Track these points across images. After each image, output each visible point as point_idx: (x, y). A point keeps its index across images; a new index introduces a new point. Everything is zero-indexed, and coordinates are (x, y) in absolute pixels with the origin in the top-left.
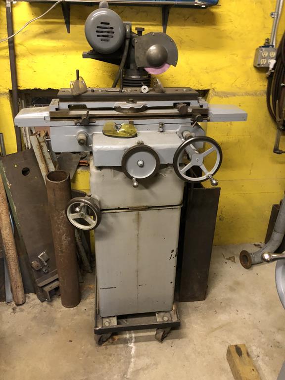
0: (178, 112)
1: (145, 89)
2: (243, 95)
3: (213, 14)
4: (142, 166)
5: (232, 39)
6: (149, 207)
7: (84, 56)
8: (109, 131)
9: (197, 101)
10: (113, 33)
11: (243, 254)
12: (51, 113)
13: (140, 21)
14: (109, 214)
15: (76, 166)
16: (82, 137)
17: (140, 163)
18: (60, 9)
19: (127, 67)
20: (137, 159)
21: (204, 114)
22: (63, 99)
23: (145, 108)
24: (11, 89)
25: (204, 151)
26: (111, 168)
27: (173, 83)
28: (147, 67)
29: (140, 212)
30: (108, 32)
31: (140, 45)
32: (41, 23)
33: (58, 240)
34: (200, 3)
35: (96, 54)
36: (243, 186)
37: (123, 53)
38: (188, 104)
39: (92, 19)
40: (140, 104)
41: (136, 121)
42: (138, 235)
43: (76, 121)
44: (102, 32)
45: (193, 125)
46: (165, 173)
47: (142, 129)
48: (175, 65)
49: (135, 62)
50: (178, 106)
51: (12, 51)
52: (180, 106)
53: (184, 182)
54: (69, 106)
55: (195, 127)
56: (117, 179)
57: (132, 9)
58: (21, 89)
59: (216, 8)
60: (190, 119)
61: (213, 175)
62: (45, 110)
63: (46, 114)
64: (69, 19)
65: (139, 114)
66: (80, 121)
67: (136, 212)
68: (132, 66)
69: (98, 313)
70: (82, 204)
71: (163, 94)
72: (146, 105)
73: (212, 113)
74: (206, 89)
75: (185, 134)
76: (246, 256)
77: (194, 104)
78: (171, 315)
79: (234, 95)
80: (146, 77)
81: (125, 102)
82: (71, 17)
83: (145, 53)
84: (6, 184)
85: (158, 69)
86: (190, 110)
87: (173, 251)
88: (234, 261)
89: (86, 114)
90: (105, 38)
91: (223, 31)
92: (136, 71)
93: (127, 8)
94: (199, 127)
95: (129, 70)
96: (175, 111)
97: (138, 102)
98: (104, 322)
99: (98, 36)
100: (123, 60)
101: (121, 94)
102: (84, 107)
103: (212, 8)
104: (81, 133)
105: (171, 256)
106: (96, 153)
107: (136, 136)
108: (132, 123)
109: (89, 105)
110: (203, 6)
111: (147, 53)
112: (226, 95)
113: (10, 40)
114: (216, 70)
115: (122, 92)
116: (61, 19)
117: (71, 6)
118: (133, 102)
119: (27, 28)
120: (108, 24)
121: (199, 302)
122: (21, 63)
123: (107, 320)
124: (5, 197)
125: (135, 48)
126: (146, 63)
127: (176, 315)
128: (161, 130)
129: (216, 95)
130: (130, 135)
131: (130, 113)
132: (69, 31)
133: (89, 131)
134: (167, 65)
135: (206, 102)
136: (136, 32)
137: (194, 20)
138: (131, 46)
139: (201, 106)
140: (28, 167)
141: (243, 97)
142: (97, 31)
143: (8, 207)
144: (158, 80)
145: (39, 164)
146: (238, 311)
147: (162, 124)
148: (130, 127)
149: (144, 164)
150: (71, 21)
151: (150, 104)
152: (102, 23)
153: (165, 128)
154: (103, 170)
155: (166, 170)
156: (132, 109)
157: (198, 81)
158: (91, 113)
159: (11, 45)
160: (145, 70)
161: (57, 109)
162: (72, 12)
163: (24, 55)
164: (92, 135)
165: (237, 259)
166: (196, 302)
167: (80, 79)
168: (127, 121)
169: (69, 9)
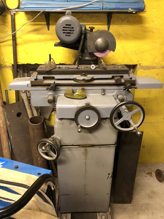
0: (115, 82)
1: (93, 67)
2: (159, 68)
3: (140, 17)
4: (88, 119)
5: (153, 32)
6: (93, 145)
7: (55, 45)
8: (68, 94)
9: (128, 75)
10: (74, 31)
11: (158, 172)
12: (31, 82)
13: (93, 22)
14: (66, 149)
15: (51, 110)
16: (51, 98)
17: (87, 117)
18: (44, 16)
19: (83, 51)
20: (86, 114)
21: (133, 84)
22: (40, 73)
23: (93, 79)
24: (13, 64)
25: (132, 111)
26: (68, 119)
27: (114, 61)
28: (95, 52)
29: (87, 148)
30: (70, 30)
31: (91, 38)
32: (32, 25)
33: (36, 160)
34: (132, 10)
35: (63, 44)
36: (158, 126)
37: (80, 43)
38: (122, 77)
39: (61, 22)
40: (89, 77)
41: (86, 88)
42: (85, 163)
43: (47, 87)
44: (66, 30)
45: (125, 91)
46: (105, 123)
47: (91, 93)
48: (114, 51)
49: (87, 49)
50: (115, 78)
51: (14, 42)
52: (116, 78)
53: (117, 131)
54: (44, 77)
55: (127, 92)
56: (72, 126)
57: (88, 15)
58: (19, 64)
59: (143, 13)
60: (123, 87)
61: (138, 127)
62: (28, 80)
63: (29, 82)
64: (49, 22)
65: (88, 83)
66: (50, 87)
67: (84, 148)
68: (86, 51)
69: (59, 209)
70: (48, 144)
71: (105, 70)
72: (93, 77)
73: (138, 83)
74: (135, 64)
75: (120, 97)
76: (159, 173)
77: (126, 76)
78: (107, 215)
79: (153, 68)
80: (95, 58)
81: (80, 75)
82: (50, 21)
83: (94, 43)
84: (7, 122)
85: (102, 53)
86: (123, 81)
87: (109, 174)
88: (151, 175)
89: (53, 83)
90: (69, 34)
91: (147, 27)
92: (88, 54)
93: (85, 15)
94: (129, 92)
95: (84, 54)
96: (113, 81)
97: (88, 75)
98: (62, 216)
99: (64, 33)
100: (80, 48)
101: (77, 70)
102: (53, 78)
103: (141, 13)
104: (50, 95)
105: (108, 177)
106: (58, 110)
107: (86, 98)
108: (83, 89)
109: (56, 77)
110: (134, 12)
111: (95, 43)
112: (148, 68)
113: (14, 35)
114: (142, 52)
115: (78, 68)
116: (44, 22)
117: (51, 14)
118: (85, 75)
119: (23, 28)
120: (70, 25)
121: (127, 204)
122: (19, 49)
123: (65, 215)
124: (6, 130)
125: (88, 39)
126: (95, 50)
127: (110, 216)
128: (103, 93)
129: (141, 68)
130: (82, 97)
131: (83, 83)
132: (49, 29)
133: (56, 94)
134: (108, 51)
135: (134, 76)
136: (89, 29)
137: (128, 21)
138: (85, 38)
139: (131, 78)
140: (21, 112)
141: (160, 69)
142: (63, 30)
143: (7, 136)
144: (102, 60)
145: (27, 111)
146: (153, 214)
147: (104, 90)
148: (82, 92)
149: (89, 118)
150: (50, 23)
151: (96, 76)
152: (66, 25)
153: (106, 92)
154: (63, 120)
155: (105, 121)
156: (84, 80)
157: (130, 60)
158: (57, 82)
159: (14, 38)
160: (94, 54)
161: (35, 80)
162: (50, 17)
163: (21, 44)
164: (58, 96)
165: (154, 174)
166: (125, 204)
167: (52, 60)
168: (80, 88)
169: (49, 16)
